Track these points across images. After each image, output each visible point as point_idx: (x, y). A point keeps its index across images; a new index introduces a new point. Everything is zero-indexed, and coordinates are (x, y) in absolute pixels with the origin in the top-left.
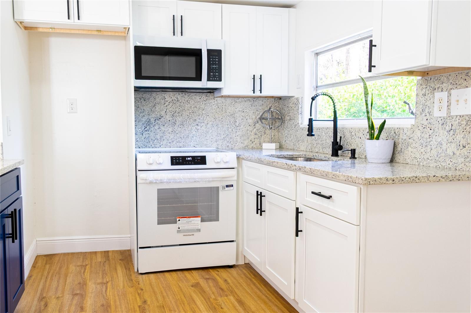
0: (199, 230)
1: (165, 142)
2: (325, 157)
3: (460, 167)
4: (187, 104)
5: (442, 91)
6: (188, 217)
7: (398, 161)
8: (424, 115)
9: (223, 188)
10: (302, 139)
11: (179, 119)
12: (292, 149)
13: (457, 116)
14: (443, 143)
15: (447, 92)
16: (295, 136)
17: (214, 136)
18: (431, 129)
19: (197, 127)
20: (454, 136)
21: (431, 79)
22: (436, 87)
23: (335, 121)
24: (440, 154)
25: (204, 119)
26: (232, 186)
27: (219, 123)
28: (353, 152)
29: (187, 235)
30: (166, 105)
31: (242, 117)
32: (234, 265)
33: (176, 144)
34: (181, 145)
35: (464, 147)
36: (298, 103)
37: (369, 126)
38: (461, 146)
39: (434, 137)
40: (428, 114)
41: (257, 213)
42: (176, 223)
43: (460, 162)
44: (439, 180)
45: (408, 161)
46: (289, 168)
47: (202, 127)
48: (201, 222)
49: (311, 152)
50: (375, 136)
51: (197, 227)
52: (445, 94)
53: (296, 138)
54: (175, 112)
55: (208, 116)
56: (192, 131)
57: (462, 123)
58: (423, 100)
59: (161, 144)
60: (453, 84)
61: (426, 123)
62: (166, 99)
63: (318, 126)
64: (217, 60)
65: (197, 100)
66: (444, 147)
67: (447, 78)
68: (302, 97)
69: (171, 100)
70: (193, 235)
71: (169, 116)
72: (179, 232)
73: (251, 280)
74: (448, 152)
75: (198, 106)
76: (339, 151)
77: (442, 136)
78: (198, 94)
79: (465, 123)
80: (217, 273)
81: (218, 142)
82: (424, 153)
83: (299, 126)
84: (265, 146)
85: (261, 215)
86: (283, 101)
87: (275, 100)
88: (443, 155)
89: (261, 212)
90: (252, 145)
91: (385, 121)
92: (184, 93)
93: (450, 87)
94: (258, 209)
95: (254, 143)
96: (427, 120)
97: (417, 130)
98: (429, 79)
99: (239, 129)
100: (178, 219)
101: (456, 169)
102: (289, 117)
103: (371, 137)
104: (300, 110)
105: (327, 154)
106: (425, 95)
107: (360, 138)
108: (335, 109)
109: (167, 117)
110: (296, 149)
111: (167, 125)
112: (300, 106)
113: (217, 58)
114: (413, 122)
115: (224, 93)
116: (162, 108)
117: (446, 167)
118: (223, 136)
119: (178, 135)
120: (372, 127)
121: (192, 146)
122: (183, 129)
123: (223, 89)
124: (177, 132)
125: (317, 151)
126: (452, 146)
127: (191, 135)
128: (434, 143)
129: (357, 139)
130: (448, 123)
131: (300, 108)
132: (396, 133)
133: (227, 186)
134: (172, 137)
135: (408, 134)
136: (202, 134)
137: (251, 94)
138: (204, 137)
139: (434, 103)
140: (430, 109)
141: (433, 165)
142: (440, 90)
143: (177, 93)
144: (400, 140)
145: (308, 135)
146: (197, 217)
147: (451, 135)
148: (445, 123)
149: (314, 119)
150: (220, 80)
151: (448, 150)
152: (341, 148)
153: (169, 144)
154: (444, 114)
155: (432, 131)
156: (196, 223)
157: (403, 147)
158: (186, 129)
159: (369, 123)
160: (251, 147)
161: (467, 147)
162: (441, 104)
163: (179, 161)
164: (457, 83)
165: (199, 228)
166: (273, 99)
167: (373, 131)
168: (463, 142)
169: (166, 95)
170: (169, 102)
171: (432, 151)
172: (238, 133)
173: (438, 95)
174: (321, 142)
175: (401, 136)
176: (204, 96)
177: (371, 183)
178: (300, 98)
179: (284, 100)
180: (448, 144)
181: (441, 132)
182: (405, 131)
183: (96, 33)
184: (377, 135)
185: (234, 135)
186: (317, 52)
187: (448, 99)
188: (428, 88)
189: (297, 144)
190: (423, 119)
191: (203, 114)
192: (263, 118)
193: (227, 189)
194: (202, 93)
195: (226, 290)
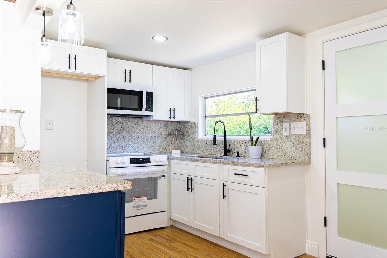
0: (146, 206)
1: (112, 150)
2: (220, 157)
3: (297, 158)
4: (126, 125)
5: (286, 123)
6: (140, 197)
7: (264, 157)
8: (277, 134)
9: (160, 177)
10: (199, 147)
11: (121, 135)
12: (190, 153)
13: (294, 135)
14: (288, 147)
15: (289, 124)
16: (193, 145)
17: (142, 145)
18: (281, 141)
19: (132, 139)
20: (293, 144)
21: (280, 117)
22: (283, 121)
23: (225, 136)
24: (287, 152)
25: (137, 135)
26: (165, 176)
27: (145, 137)
28: (238, 153)
29: (139, 209)
30: (113, 125)
31: (158, 134)
32: (165, 227)
33: (119, 151)
34: (122, 151)
35: (299, 149)
36: (195, 126)
37: (251, 139)
38: (297, 148)
39: (283, 144)
40: (279, 134)
41: (188, 190)
42: (133, 202)
43: (297, 156)
44: (294, 164)
45: (270, 157)
46: (215, 162)
47: (135, 140)
48: (147, 200)
49: (206, 154)
50: (254, 144)
51: (145, 204)
52: (288, 125)
53: (194, 146)
54: (119, 130)
55: (139, 132)
56: (129, 142)
57: (297, 138)
58: (276, 127)
59: (110, 151)
60: (292, 120)
61: (278, 138)
62: (113, 121)
63: (218, 139)
64: (151, 98)
65: (132, 122)
66: (289, 149)
67: (288, 117)
68: (197, 122)
69: (116, 122)
70: (143, 209)
71: (115, 132)
72: (134, 207)
73: (181, 233)
74: (291, 152)
75: (133, 126)
76: (228, 153)
77: (287, 144)
78: (133, 118)
79: (298, 138)
80: (158, 232)
81: (144, 150)
82: (278, 152)
83: (196, 139)
84: (174, 151)
85: (191, 191)
86: (182, 124)
87: (177, 123)
88: (288, 153)
89: (192, 189)
90: (164, 151)
91: (259, 137)
92: (124, 118)
93: (290, 121)
94: (188, 188)
95: (166, 150)
96: (279, 136)
97: (274, 141)
98: (279, 117)
99: (157, 141)
100: (134, 199)
101: (295, 160)
102: (188, 134)
103: (252, 145)
104: (196, 130)
105: (218, 155)
106: (278, 124)
107: (240, 146)
108: (225, 130)
109: (114, 133)
110: (194, 153)
111: (113, 138)
112: (196, 127)
113: (150, 97)
114: (271, 137)
115: (154, 118)
116: (110, 127)
117: (290, 159)
118: (147, 146)
119: (120, 145)
120: (252, 140)
121: (129, 152)
122: (124, 141)
123: (152, 116)
124: (119, 143)
125: (210, 153)
126: (293, 149)
127: (128, 145)
128: (283, 147)
129: (238, 146)
130: (290, 138)
131: (196, 128)
132: (262, 143)
133: (162, 176)
134: (116, 146)
135: (269, 143)
136: (135, 144)
137: (169, 119)
138: (136, 146)
139: (282, 128)
140: (281, 131)
141: (283, 158)
142: (285, 122)
143: (121, 117)
144: (265, 146)
145: (213, 144)
146: (145, 197)
147: (292, 143)
148: (288, 138)
149: (216, 135)
150: (152, 111)
151: (291, 151)
152: (229, 151)
153: (115, 151)
154: (288, 133)
155: (282, 142)
156: (144, 201)
157: (267, 150)
158: (126, 141)
159: (251, 138)
160: (164, 152)
161: (300, 149)
162: (286, 129)
163: (135, 161)
164: (293, 119)
165: (146, 204)
166: (176, 123)
167: (253, 142)
168: (298, 147)
169: (113, 118)
170: (115, 123)
171: (283, 152)
172: (156, 144)
173: (284, 125)
174: (213, 148)
175: (265, 144)
176: (136, 120)
177: (272, 166)
178: (196, 123)
179: (184, 123)
180: (291, 148)
181: (287, 142)
182: (268, 142)
183: (76, 77)
184: (255, 144)
185: (154, 145)
186: (206, 96)
187: (289, 126)
188: (279, 121)
189: (194, 150)
190: (277, 136)
191: (136, 131)
192: (172, 134)
193: (162, 178)
194: (135, 118)
195: (171, 240)
